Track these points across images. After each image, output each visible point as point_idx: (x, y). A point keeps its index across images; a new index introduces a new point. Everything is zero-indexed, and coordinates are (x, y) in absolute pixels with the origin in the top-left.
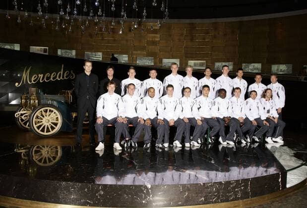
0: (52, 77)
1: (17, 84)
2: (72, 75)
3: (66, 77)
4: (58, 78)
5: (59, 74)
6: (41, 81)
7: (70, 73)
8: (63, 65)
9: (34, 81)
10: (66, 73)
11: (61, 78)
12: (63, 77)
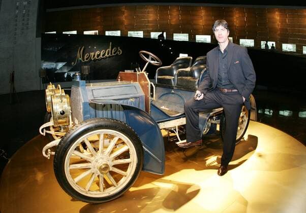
0: (101, 54)
1: (73, 63)
2: (119, 51)
3: (114, 53)
4: (106, 55)
5: (107, 50)
6: (93, 59)
7: (117, 49)
8: (111, 43)
9: (87, 59)
10: (113, 50)
11: (110, 54)
12: (111, 54)
